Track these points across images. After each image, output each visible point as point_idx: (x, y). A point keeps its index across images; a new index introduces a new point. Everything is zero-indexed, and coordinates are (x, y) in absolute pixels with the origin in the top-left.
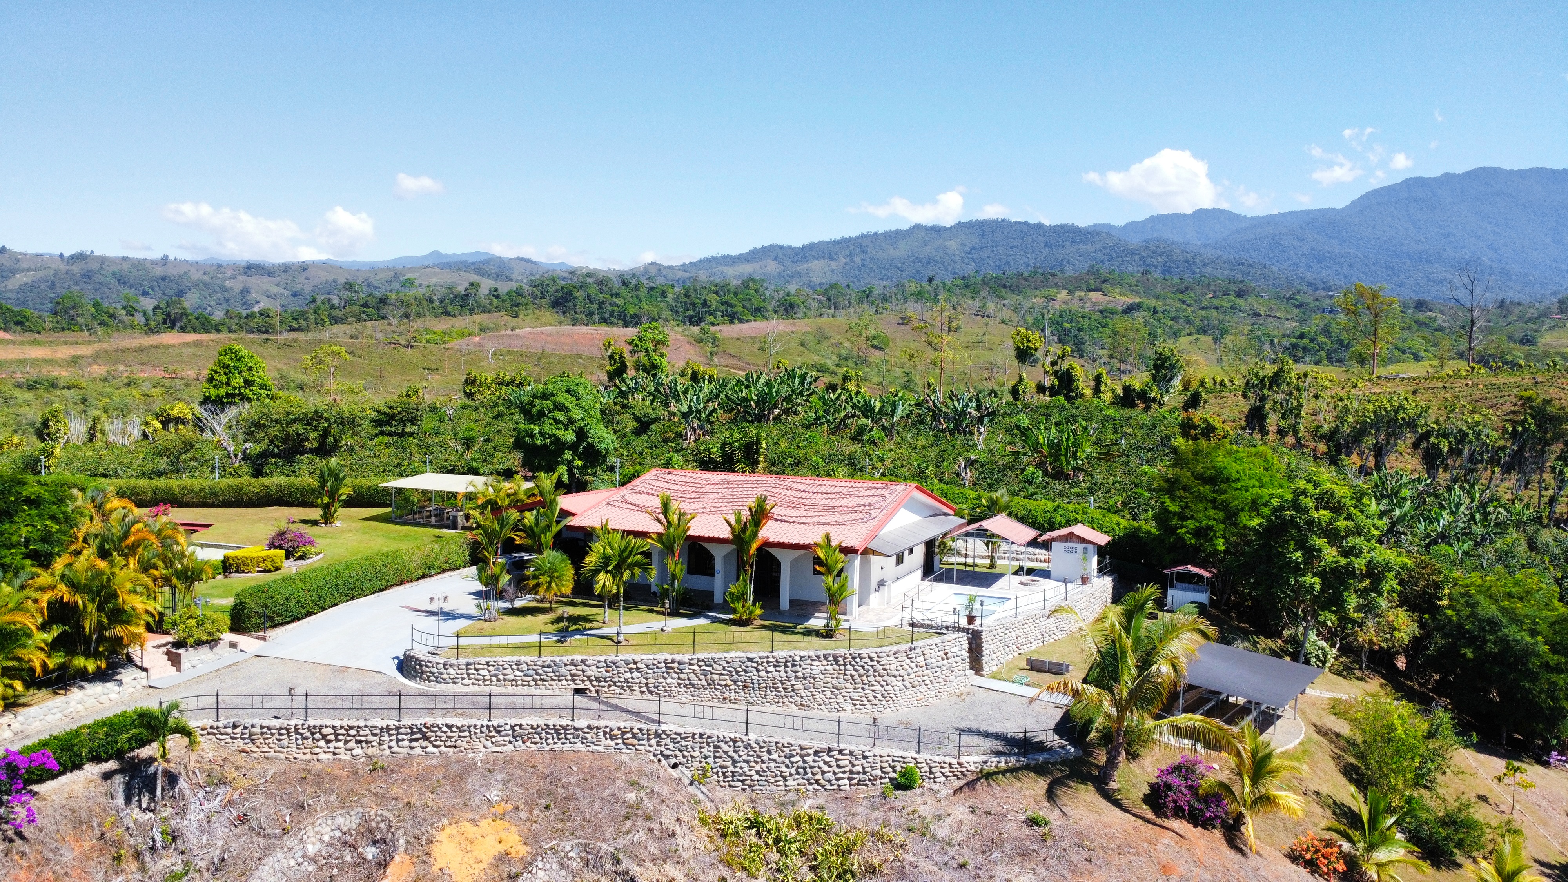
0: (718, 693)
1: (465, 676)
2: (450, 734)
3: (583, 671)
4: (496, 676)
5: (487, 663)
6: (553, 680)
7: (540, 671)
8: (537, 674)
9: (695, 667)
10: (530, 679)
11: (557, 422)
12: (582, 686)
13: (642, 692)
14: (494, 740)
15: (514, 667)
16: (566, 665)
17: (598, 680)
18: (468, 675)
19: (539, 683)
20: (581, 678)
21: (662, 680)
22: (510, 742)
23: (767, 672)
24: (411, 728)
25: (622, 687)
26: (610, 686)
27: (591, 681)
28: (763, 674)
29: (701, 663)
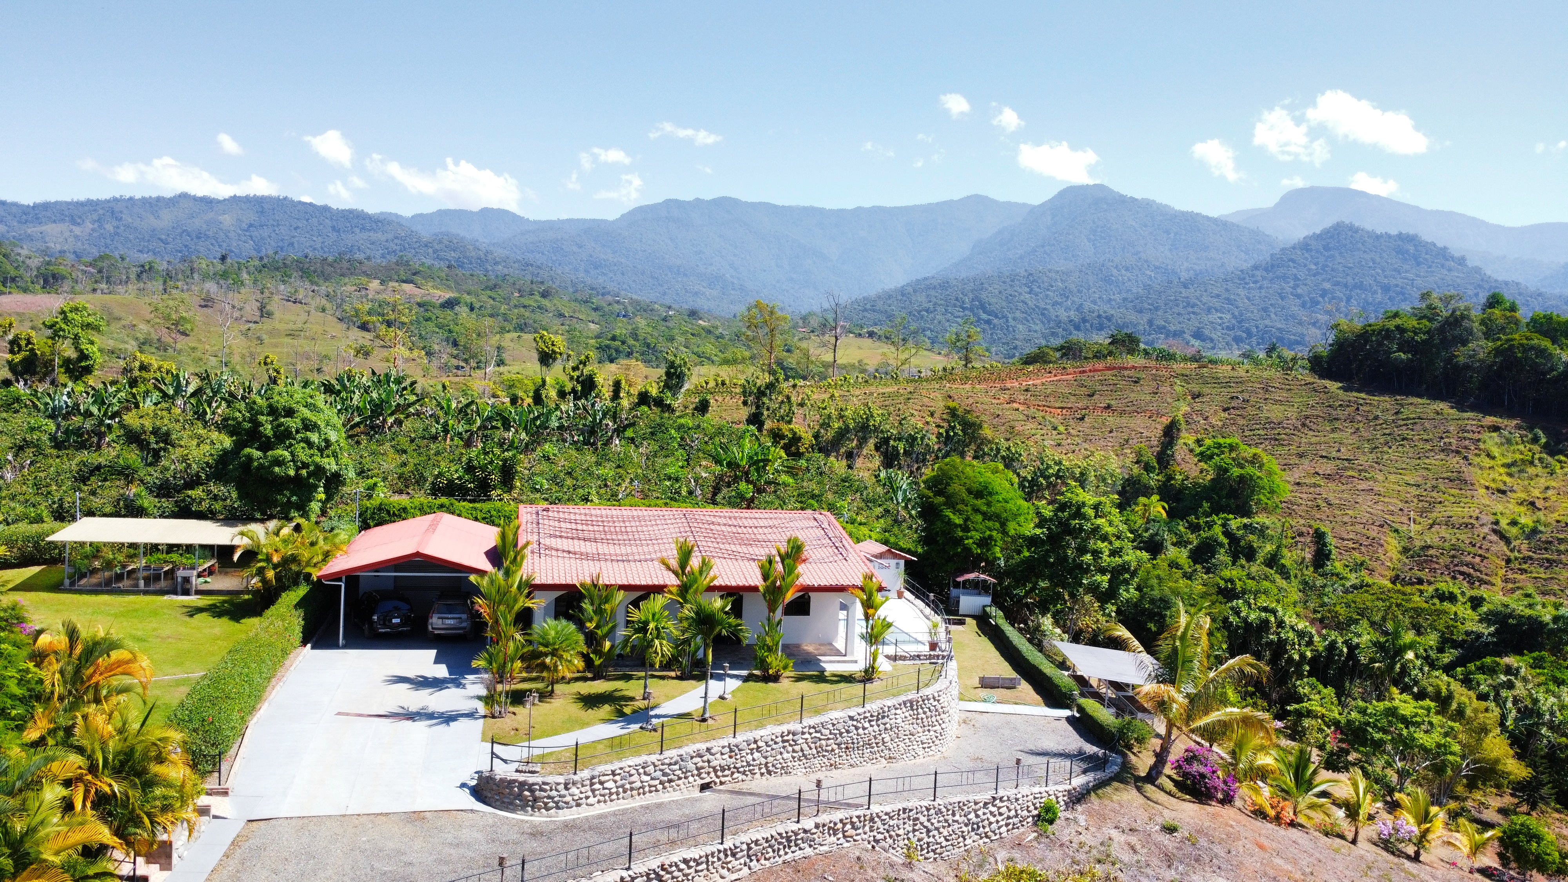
0: (825, 760)
1: (590, 794)
2: (687, 871)
3: (709, 761)
4: (622, 786)
5: (613, 773)
6: (680, 778)
7: (667, 771)
8: (665, 774)
9: (807, 736)
10: (657, 782)
12: (708, 780)
13: (762, 774)
14: (730, 866)
15: (641, 771)
16: (692, 758)
17: (723, 769)
18: (593, 791)
19: (667, 784)
20: (707, 770)
21: (779, 757)
22: (745, 864)
23: (864, 729)
25: (744, 773)
26: (733, 773)
27: (715, 771)
28: (861, 731)
29: (812, 730)
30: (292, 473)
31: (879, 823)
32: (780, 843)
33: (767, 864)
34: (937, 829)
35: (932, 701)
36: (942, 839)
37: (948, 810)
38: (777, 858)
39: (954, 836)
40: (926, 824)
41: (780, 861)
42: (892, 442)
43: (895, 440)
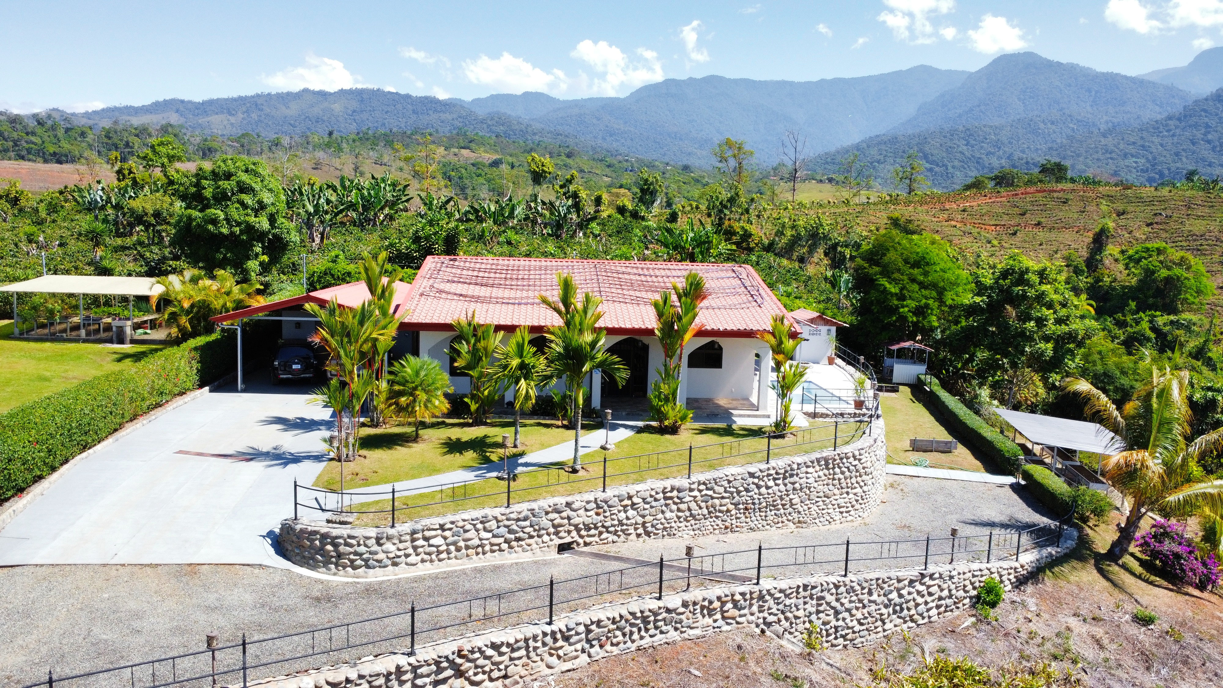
0: (719, 522)
1: (410, 551)
2: (497, 659)
3: (569, 518)
4: (454, 543)
5: (442, 527)
6: (531, 537)
7: (514, 527)
8: (510, 532)
9: (696, 493)
10: (501, 540)
11: (244, 206)
12: (568, 540)
13: (638, 535)
14: (561, 652)
15: (480, 526)
16: (547, 513)
17: (588, 528)
18: (415, 548)
19: (514, 544)
20: (567, 528)
21: (660, 516)
22: (583, 651)
23: (768, 488)
24: (437, 663)
25: (615, 533)
26: (601, 533)
27: (578, 530)
28: (763, 490)
29: (702, 487)
30: (225, 231)
31: (771, 602)
32: (632, 625)
33: (615, 650)
34: (848, 610)
35: (851, 460)
36: (855, 623)
37: (863, 588)
38: (629, 644)
39: (870, 619)
40: (834, 604)
41: (634, 647)
42: (839, 249)
43: (842, 246)
